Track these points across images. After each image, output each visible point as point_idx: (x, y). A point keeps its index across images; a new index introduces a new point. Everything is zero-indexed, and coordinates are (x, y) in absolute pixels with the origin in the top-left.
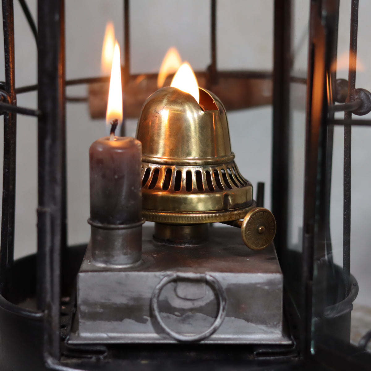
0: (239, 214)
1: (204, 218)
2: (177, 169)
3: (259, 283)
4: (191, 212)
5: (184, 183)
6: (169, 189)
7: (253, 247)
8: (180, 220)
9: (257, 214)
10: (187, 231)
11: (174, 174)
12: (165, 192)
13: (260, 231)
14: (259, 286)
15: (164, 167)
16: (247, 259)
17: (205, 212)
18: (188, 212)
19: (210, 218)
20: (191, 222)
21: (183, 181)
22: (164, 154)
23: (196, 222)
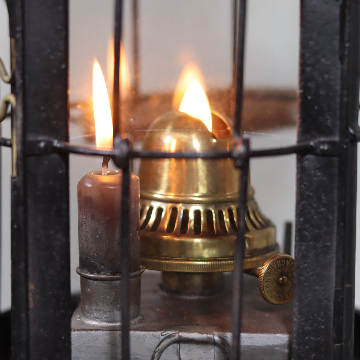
0: (257, 261)
1: (215, 266)
2: (183, 208)
3: (277, 346)
4: (200, 259)
5: (191, 224)
6: (173, 232)
7: (273, 301)
8: (187, 268)
9: (277, 262)
10: (197, 280)
11: (180, 214)
12: (169, 236)
13: (281, 282)
14: (278, 349)
15: (170, 205)
16: (266, 315)
17: (217, 259)
18: (197, 259)
19: (222, 266)
20: (200, 271)
21: (191, 222)
22: (169, 190)
23: (205, 271)
